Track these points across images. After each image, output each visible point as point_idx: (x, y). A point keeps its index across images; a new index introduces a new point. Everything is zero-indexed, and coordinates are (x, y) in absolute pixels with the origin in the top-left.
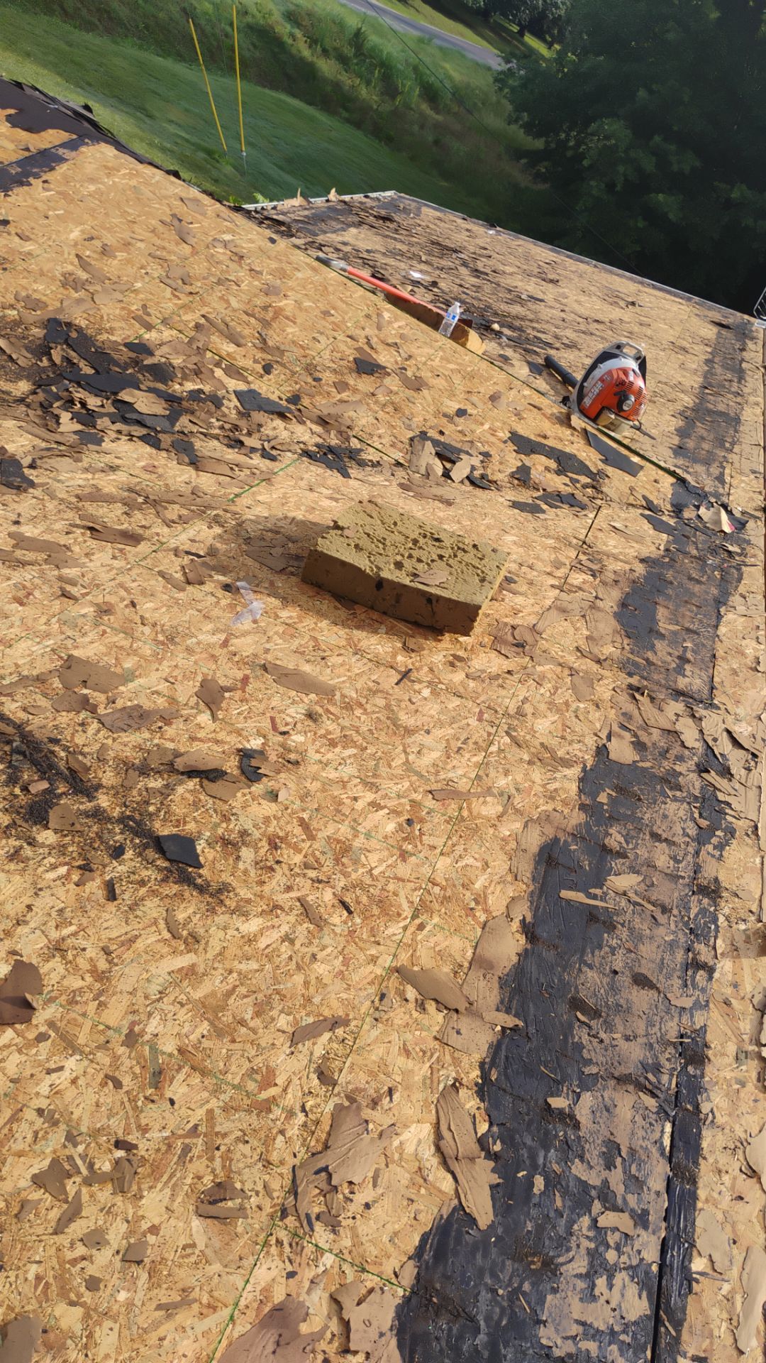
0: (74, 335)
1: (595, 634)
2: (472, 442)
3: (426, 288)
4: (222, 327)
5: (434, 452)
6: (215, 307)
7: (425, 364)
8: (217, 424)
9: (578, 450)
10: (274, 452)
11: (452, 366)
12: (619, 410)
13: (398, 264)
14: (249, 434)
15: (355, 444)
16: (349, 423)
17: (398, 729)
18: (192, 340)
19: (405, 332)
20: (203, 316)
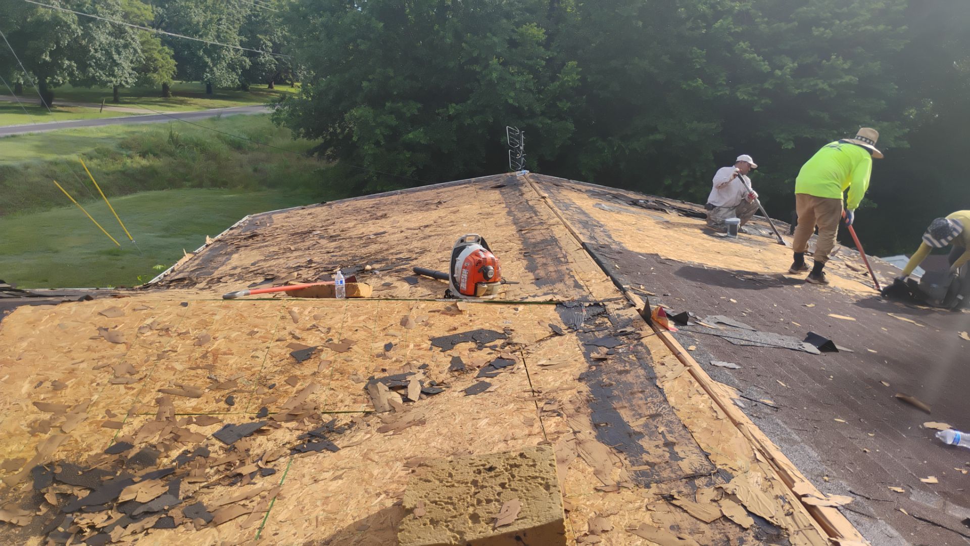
0: (58, 470)
1: (598, 467)
2: (408, 364)
3: (306, 267)
4: (178, 390)
5: (387, 388)
6: (166, 379)
7: (342, 328)
8: (213, 471)
9: (482, 324)
10: (270, 466)
11: (362, 318)
12: (486, 279)
13: (277, 262)
14: (243, 463)
15: (327, 418)
16: (314, 405)
18: (159, 415)
19: (316, 312)
20: (159, 391)
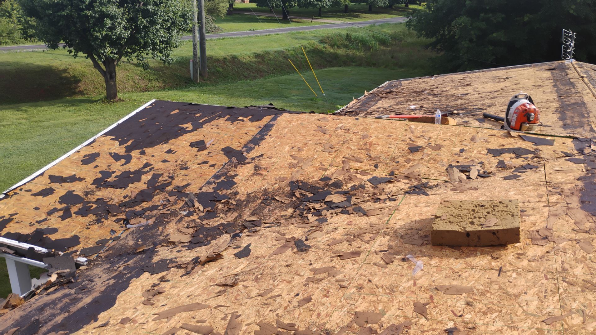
0: (300, 184)
1: (577, 220)
2: (472, 160)
3: (419, 110)
4: (352, 158)
5: (458, 171)
6: (347, 152)
7: (437, 138)
8: (366, 195)
9: (521, 145)
10: (394, 197)
11: (448, 134)
12: (529, 121)
13: (403, 106)
14: (381, 194)
15: (424, 181)
16: (418, 174)
17: (511, 297)
18: (343, 168)
19: (423, 129)
20: (344, 157)
